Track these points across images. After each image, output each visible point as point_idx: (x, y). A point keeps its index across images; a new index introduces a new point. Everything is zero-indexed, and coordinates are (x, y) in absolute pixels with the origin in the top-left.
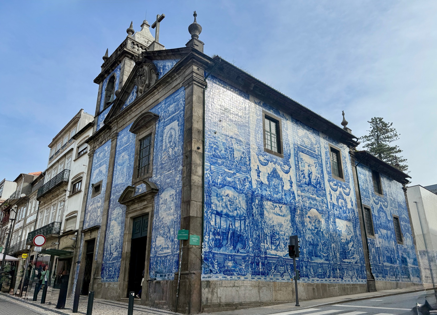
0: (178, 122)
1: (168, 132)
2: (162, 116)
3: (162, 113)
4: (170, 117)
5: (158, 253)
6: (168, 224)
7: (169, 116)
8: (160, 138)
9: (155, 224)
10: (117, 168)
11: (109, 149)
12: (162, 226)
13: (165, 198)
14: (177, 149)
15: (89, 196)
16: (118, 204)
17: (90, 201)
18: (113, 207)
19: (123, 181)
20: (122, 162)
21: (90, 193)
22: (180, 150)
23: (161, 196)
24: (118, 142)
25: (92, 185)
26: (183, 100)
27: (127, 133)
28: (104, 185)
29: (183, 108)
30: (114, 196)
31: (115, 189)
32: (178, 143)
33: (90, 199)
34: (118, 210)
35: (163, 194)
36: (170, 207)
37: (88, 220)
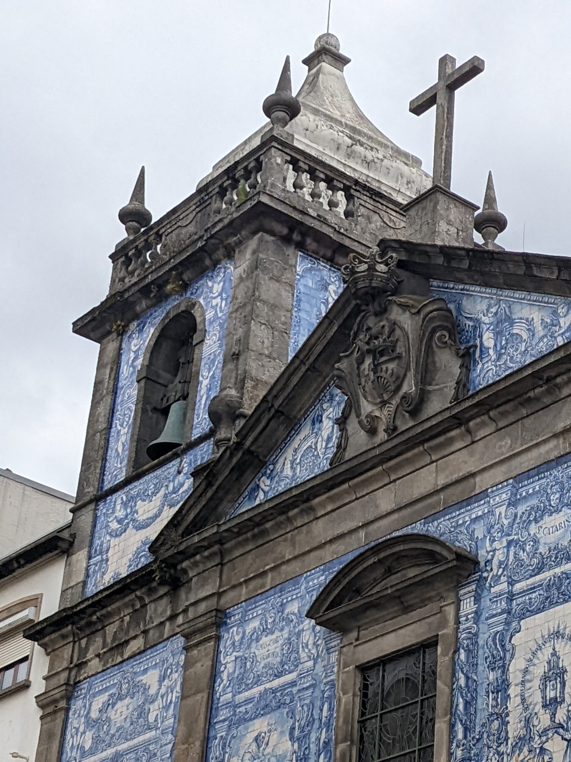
1: (540, 648)
2: (495, 562)
3: (496, 545)
4: (546, 575)
7: (539, 570)
8: (492, 676)
11: (171, 689)
24: (226, 660)
27: (283, 619)
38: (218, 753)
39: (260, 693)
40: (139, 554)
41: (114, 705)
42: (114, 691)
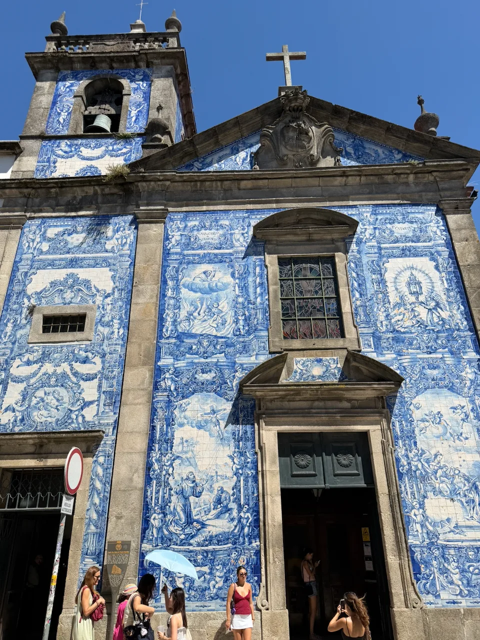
0: (435, 264)
2: (367, 233)
3: (367, 227)
5: (441, 537)
6: (464, 471)
7: (396, 242)
8: (374, 276)
9: (409, 464)
10: (179, 292)
12: (440, 472)
13: (433, 409)
14: (448, 315)
15: (8, 334)
16: (203, 384)
17: (19, 347)
18: (180, 390)
19: (222, 332)
20: (207, 286)
21: (17, 327)
22: (461, 320)
23: (414, 402)
24: (173, 234)
25: (24, 304)
26: (438, 227)
27: (218, 226)
28: (106, 319)
29: (443, 242)
30: (178, 360)
31: (178, 343)
32: (445, 302)
33: (17, 344)
34: (209, 402)
35: (420, 399)
36: (461, 434)
37: (15, 406)
38: (172, 273)
39: (204, 254)
40: (85, 170)
41: (69, 235)
42: (69, 228)
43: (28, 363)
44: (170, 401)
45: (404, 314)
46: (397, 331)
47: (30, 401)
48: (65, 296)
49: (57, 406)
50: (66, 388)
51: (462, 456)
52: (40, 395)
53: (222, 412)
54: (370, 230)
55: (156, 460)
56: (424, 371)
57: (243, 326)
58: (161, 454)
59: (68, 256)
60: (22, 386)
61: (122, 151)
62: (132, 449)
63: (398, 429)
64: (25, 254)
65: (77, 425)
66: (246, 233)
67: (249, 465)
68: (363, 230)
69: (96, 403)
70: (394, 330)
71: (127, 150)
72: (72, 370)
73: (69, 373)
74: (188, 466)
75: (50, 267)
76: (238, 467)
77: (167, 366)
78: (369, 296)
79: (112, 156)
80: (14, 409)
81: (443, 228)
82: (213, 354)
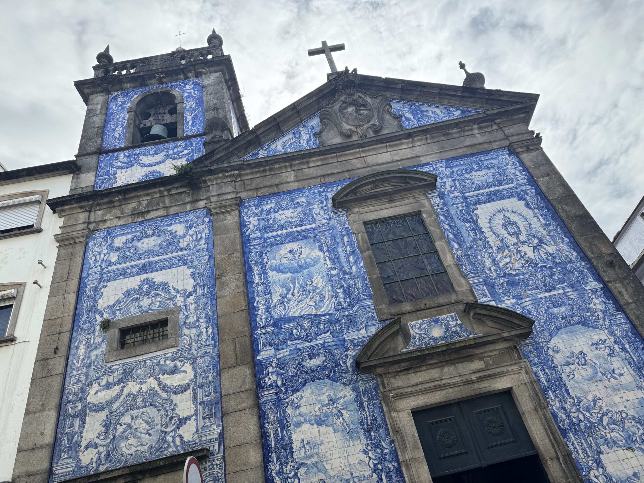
1: (495, 215)
2: (447, 186)
3: (445, 180)
7: (479, 189)
10: (266, 277)
11: (199, 233)
13: (573, 350)
14: (554, 249)
15: (81, 358)
16: (313, 371)
17: (95, 370)
18: (288, 384)
19: (323, 310)
20: (295, 264)
21: (90, 347)
22: (569, 252)
23: (551, 345)
24: (249, 220)
25: (96, 321)
26: (515, 168)
27: (295, 204)
28: (192, 320)
29: (525, 180)
30: (279, 350)
31: (276, 331)
32: (548, 237)
33: (92, 367)
34: (324, 390)
35: (556, 342)
36: (613, 371)
37: (97, 440)
38: (256, 259)
39: (286, 233)
40: (147, 176)
41: (139, 240)
42: (138, 234)
43: (108, 386)
44: (279, 399)
45: (510, 256)
46: (510, 275)
47: (115, 430)
48: (142, 304)
49: (148, 431)
50: (156, 407)
51: (623, 395)
52: (126, 421)
53: (342, 400)
54: (449, 183)
55: (276, 473)
56: (550, 311)
57: (344, 298)
58: (281, 464)
59: (140, 262)
60: (103, 415)
61: (183, 153)
62: (245, 465)
63: (543, 380)
64: (92, 268)
65: (174, 449)
66: (326, 206)
67: (388, 457)
68: (443, 184)
69: (194, 418)
70: (505, 274)
71: (189, 151)
72: (159, 385)
73: (157, 388)
74: (316, 473)
75: (121, 277)
76: (376, 462)
77: (268, 358)
78: (468, 244)
79: (173, 159)
80: (96, 444)
81: (521, 168)
82: (318, 335)
